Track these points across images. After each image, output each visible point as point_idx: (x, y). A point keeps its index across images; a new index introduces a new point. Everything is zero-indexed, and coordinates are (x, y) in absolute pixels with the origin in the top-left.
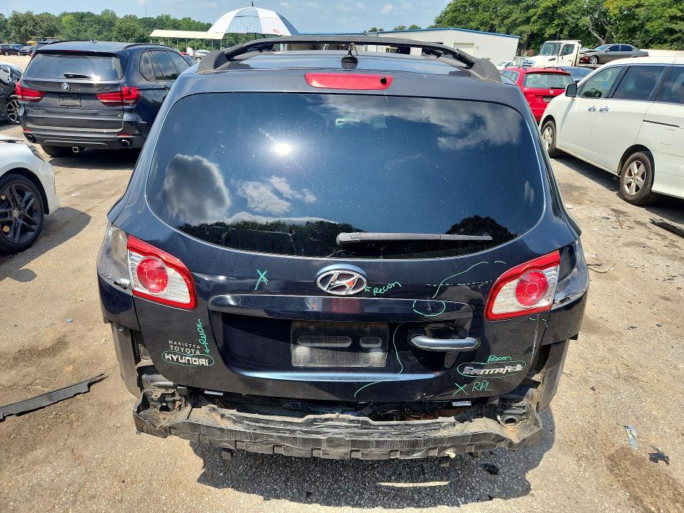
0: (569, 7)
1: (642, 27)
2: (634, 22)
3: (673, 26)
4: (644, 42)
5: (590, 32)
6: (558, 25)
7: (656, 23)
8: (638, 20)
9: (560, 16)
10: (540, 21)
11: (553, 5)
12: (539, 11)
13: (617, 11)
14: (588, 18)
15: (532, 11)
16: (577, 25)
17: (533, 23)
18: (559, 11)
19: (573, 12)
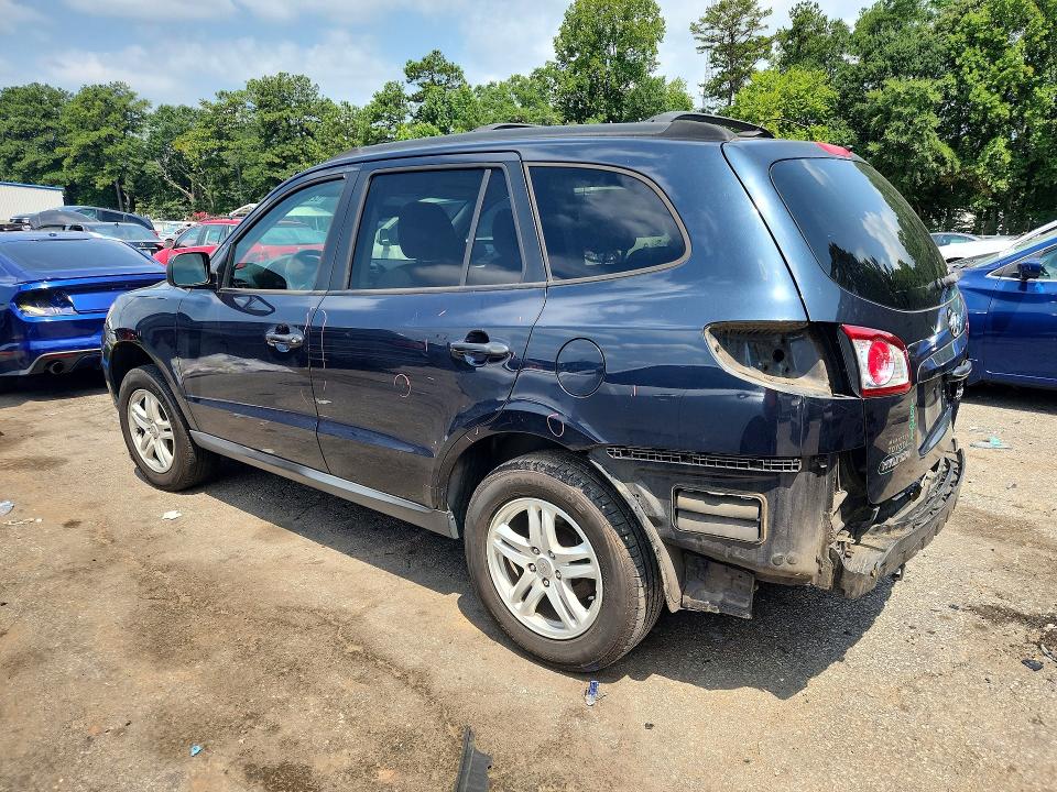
0: (120, 147)
1: (236, 176)
2: (224, 170)
3: (275, 175)
4: (245, 195)
5: (165, 183)
6: (112, 173)
7: (255, 171)
8: (227, 166)
9: (110, 159)
10: (79, 167)
11: (94, 142)
12: (73, 151)
13: (196, 155)
14: (157, 163)
15: (59, 151)
16: (143, 172)
17: (69, 168)
18: (107, 151)
19: (130, 154)
